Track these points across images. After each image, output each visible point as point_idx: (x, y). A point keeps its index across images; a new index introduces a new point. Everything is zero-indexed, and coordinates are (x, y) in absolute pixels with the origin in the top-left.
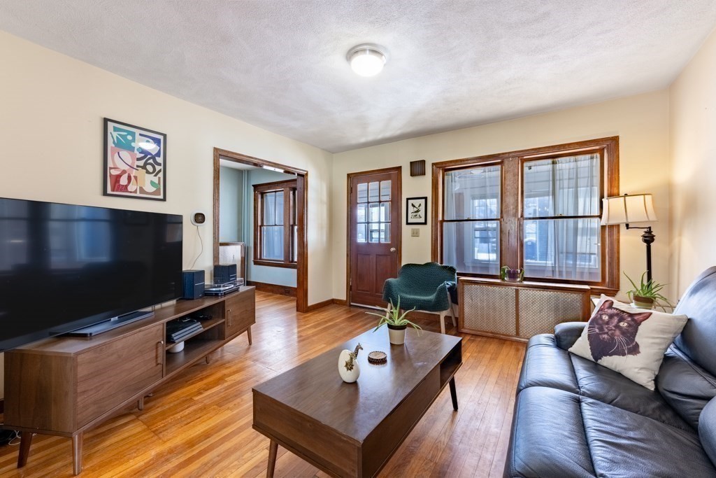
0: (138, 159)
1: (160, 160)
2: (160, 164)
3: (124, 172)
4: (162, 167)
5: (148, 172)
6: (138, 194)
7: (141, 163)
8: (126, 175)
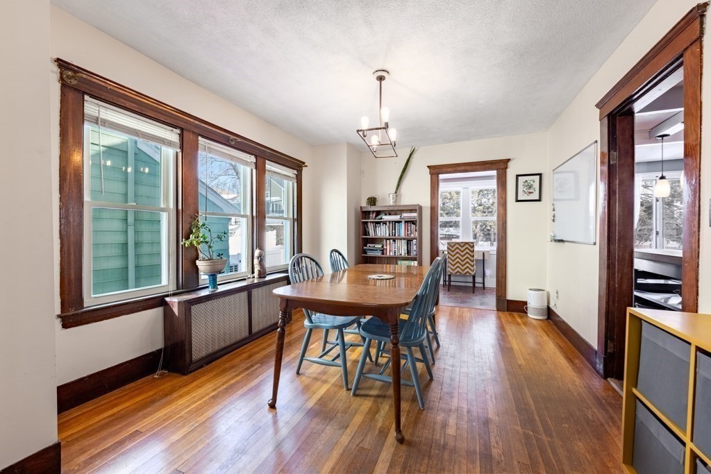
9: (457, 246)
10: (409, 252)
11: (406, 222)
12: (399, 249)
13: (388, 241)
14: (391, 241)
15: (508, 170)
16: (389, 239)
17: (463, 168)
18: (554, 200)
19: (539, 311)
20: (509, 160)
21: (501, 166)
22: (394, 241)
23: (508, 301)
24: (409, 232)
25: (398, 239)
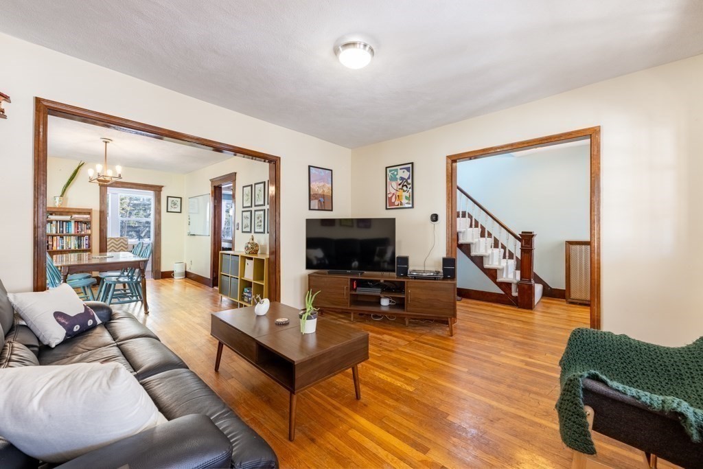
0: (400, 185)
1: (410, 181)
2: (409, 184)
3: (394, 194)
4: (411, 186)
5: (404, 191)
6: (400, 206)
7: (401, 186)
8: (394, 196)
9: (113, 241)
10: (79, 246)
11: (75, 222)
12: (67, 244)
13: (55, 238)
14: (58, 237)
15: (162, 192)
16: (56, 236)
17: (129, 186)
18: (190, 213)
19: (180, 274)
20: (163, 186)
21: (158, 189)
22: (62, 237)
23: (162, 272)
24: (80, 230)
25: (66, 236)
